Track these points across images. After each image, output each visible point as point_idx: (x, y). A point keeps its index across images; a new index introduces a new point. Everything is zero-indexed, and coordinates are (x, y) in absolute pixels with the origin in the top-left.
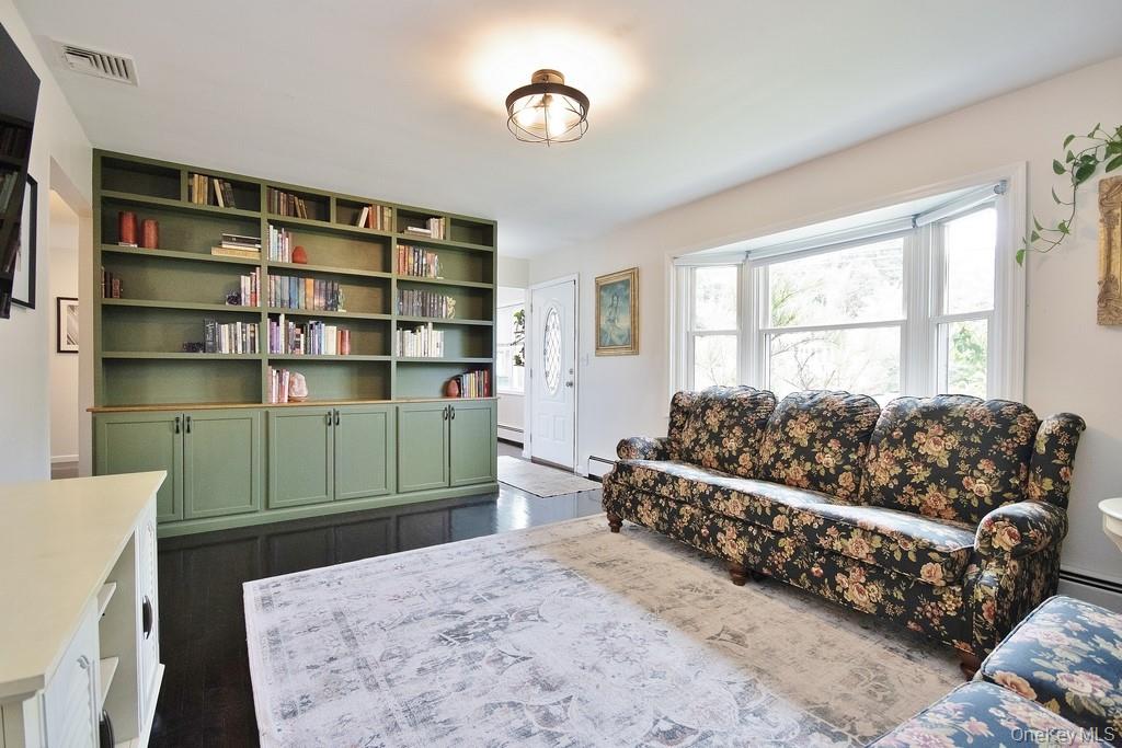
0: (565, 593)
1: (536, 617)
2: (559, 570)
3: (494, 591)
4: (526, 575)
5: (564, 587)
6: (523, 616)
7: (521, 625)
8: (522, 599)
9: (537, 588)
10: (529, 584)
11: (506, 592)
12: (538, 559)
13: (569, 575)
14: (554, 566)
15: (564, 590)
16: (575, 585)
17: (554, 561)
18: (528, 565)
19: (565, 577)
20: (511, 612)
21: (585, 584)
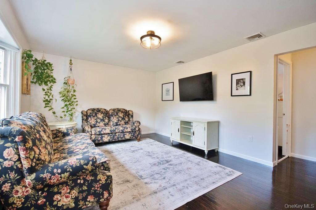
0: (144, 170)
1: (152, 164)
2: (145, 178)
3: (164, 171)
4: (156, 176)
5: (144, 172)
6: (155, 164)
7: (155, 163)
8: (156, 168)
9: (152, 172)
10: (154, 173)
11: (161, 170)
12: (152, 184)
13: (141, 177)
14: (146, 181)
15: (144, 171)
16: (140, 172)
17: (146, 183)
18: (156, 181)
19: (143, 176)
20: (158, 165)
21: (137, 173)
